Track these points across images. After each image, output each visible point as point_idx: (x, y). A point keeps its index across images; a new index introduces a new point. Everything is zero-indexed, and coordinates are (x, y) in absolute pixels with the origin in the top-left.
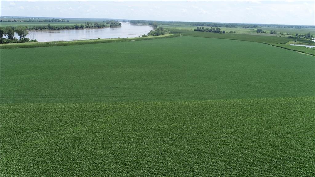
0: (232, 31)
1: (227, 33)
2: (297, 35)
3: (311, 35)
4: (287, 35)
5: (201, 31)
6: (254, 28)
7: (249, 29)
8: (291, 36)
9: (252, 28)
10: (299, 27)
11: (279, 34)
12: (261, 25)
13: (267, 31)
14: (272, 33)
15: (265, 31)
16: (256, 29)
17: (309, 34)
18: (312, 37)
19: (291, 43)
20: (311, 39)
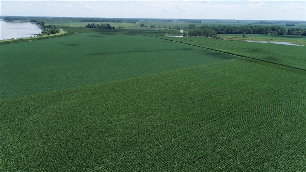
0: (120, 26)
1: (116, 28)
2: (170, 28)
3: (179, 28)
4: (163, 28)
5: (93, 27)
6: (137, 23)
7: (133, 24)
8: (166, 29)
9: (135, 22)
10: (170, 21)
11: (157, 28)
12: (141, 19)
13: (148, 25)
14: (152, 27)
15: (146, 25)
16: (139, 24)
17: (178, 27)
18: (180, 29)
19: (167, 35)
20: (180, 31)
